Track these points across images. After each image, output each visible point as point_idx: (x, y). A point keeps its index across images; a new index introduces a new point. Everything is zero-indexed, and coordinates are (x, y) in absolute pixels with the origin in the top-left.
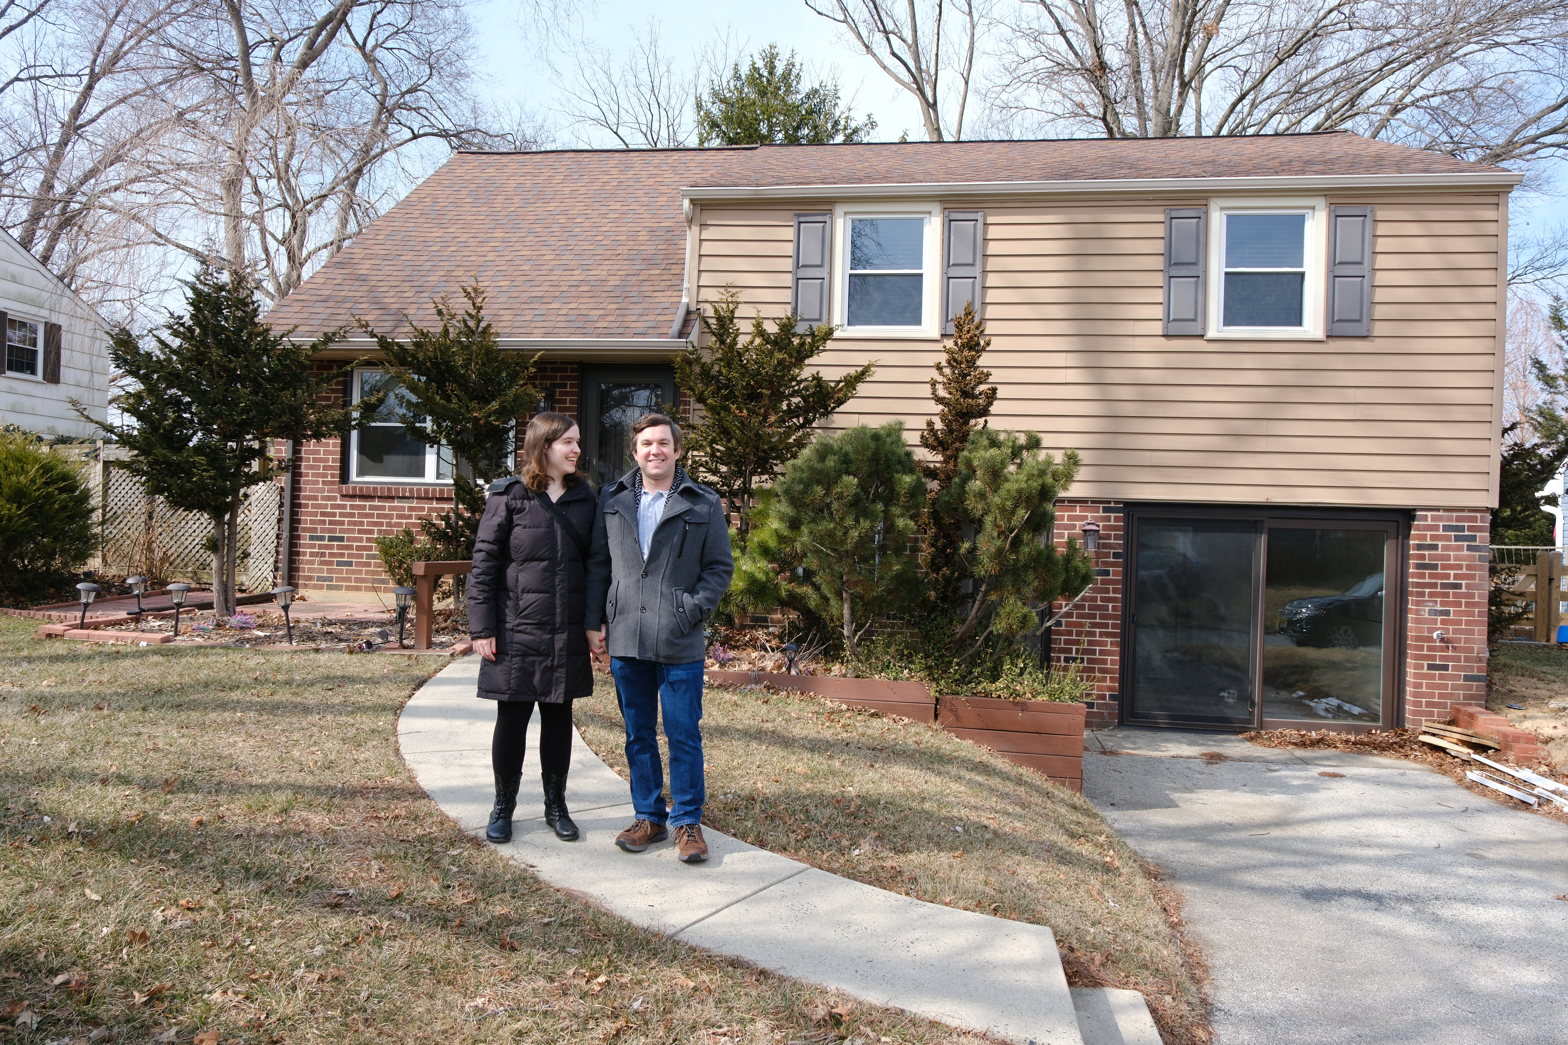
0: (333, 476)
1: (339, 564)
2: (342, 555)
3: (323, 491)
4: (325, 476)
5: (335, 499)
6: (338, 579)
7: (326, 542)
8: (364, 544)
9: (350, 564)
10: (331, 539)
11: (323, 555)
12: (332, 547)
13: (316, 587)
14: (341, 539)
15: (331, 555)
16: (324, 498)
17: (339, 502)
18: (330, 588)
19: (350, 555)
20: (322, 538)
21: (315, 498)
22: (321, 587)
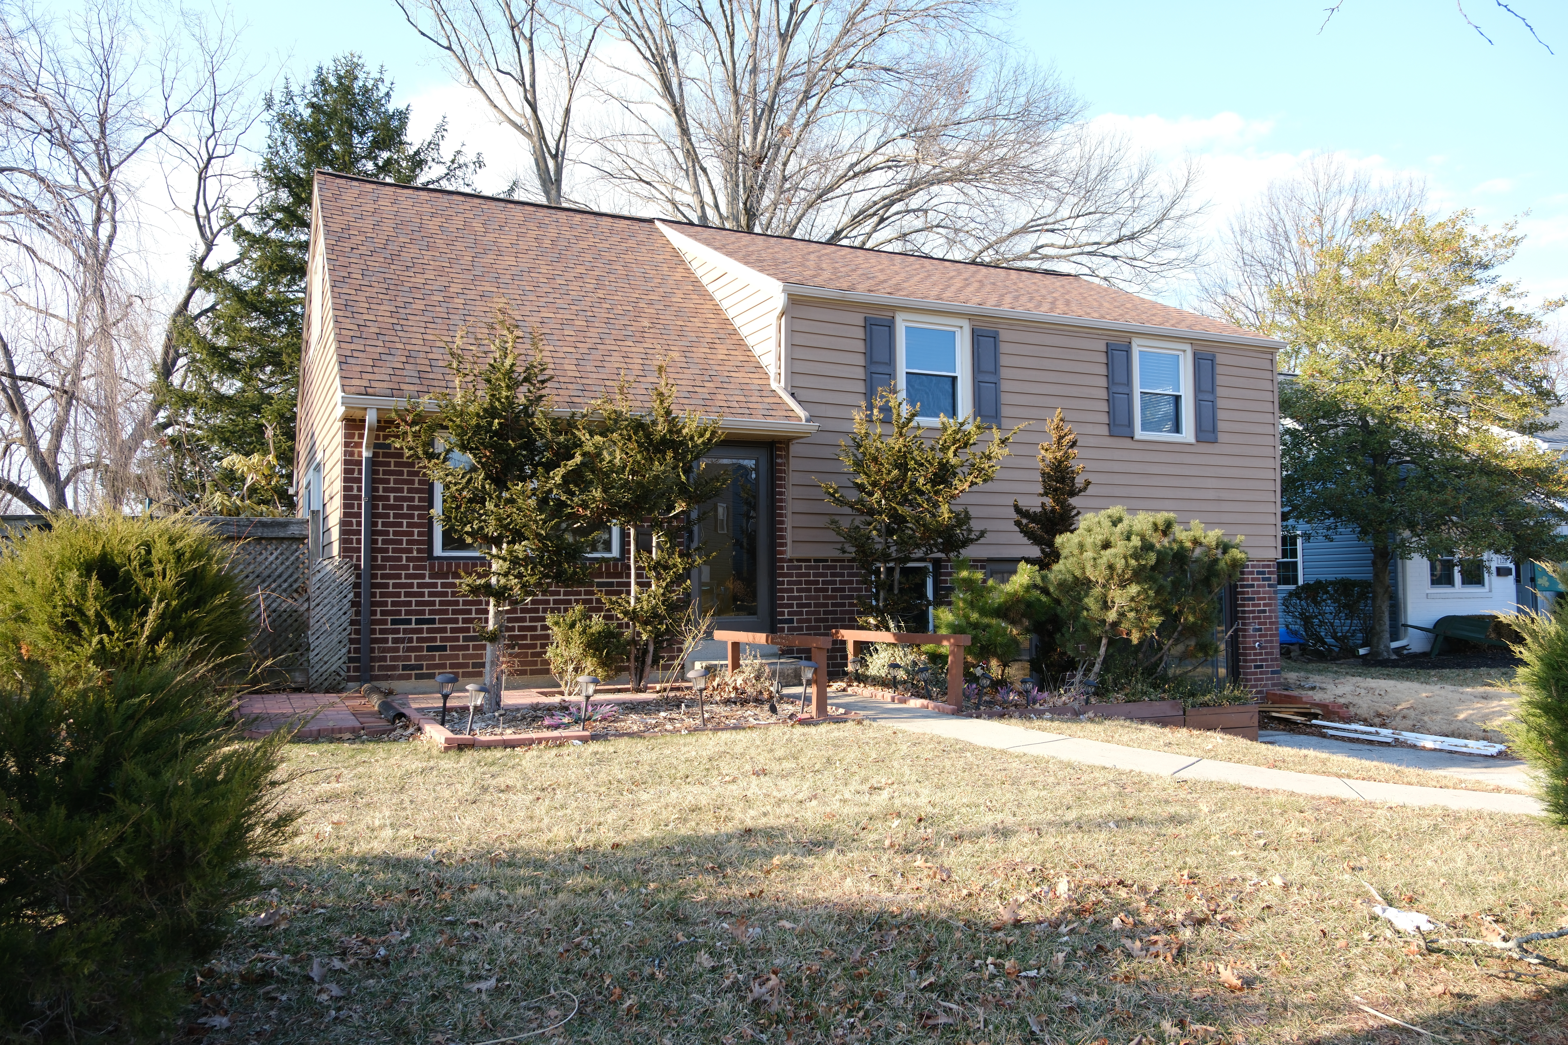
0: (419, 551)
1: (430, 649)
2: (434, 639)
3: (407, 567)
4: (410, 551)
5: (423, 576)
6: (429, 667)
7: (413, 626)
8: (460, 625)
9: (444, 648)
10: (418, 622)
11: (411, 640)
12: (420, 631)
13: (401, 677)
14: (433, 621)
15: (419, 640)
16: (408, 576)
17: (427, 580)
18: (419, 677)
19: (443, 639)
20: (409, 622)
21: (399, 576)
22: (409, 677)
